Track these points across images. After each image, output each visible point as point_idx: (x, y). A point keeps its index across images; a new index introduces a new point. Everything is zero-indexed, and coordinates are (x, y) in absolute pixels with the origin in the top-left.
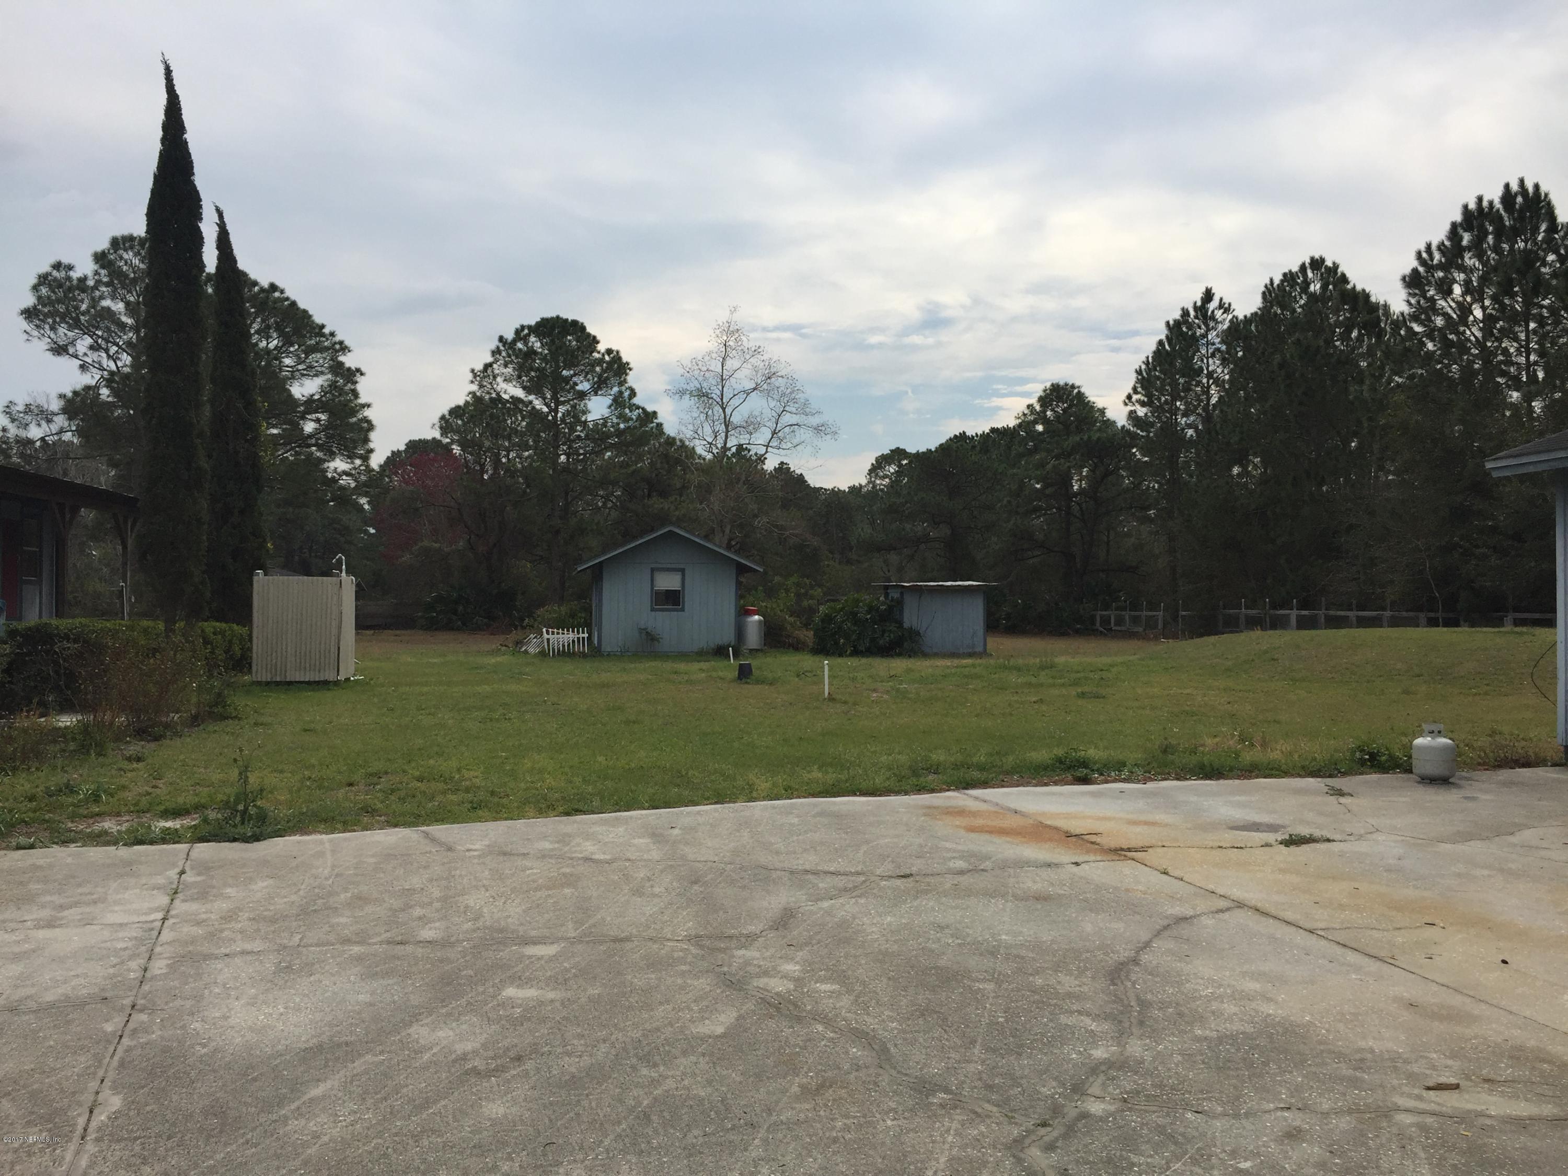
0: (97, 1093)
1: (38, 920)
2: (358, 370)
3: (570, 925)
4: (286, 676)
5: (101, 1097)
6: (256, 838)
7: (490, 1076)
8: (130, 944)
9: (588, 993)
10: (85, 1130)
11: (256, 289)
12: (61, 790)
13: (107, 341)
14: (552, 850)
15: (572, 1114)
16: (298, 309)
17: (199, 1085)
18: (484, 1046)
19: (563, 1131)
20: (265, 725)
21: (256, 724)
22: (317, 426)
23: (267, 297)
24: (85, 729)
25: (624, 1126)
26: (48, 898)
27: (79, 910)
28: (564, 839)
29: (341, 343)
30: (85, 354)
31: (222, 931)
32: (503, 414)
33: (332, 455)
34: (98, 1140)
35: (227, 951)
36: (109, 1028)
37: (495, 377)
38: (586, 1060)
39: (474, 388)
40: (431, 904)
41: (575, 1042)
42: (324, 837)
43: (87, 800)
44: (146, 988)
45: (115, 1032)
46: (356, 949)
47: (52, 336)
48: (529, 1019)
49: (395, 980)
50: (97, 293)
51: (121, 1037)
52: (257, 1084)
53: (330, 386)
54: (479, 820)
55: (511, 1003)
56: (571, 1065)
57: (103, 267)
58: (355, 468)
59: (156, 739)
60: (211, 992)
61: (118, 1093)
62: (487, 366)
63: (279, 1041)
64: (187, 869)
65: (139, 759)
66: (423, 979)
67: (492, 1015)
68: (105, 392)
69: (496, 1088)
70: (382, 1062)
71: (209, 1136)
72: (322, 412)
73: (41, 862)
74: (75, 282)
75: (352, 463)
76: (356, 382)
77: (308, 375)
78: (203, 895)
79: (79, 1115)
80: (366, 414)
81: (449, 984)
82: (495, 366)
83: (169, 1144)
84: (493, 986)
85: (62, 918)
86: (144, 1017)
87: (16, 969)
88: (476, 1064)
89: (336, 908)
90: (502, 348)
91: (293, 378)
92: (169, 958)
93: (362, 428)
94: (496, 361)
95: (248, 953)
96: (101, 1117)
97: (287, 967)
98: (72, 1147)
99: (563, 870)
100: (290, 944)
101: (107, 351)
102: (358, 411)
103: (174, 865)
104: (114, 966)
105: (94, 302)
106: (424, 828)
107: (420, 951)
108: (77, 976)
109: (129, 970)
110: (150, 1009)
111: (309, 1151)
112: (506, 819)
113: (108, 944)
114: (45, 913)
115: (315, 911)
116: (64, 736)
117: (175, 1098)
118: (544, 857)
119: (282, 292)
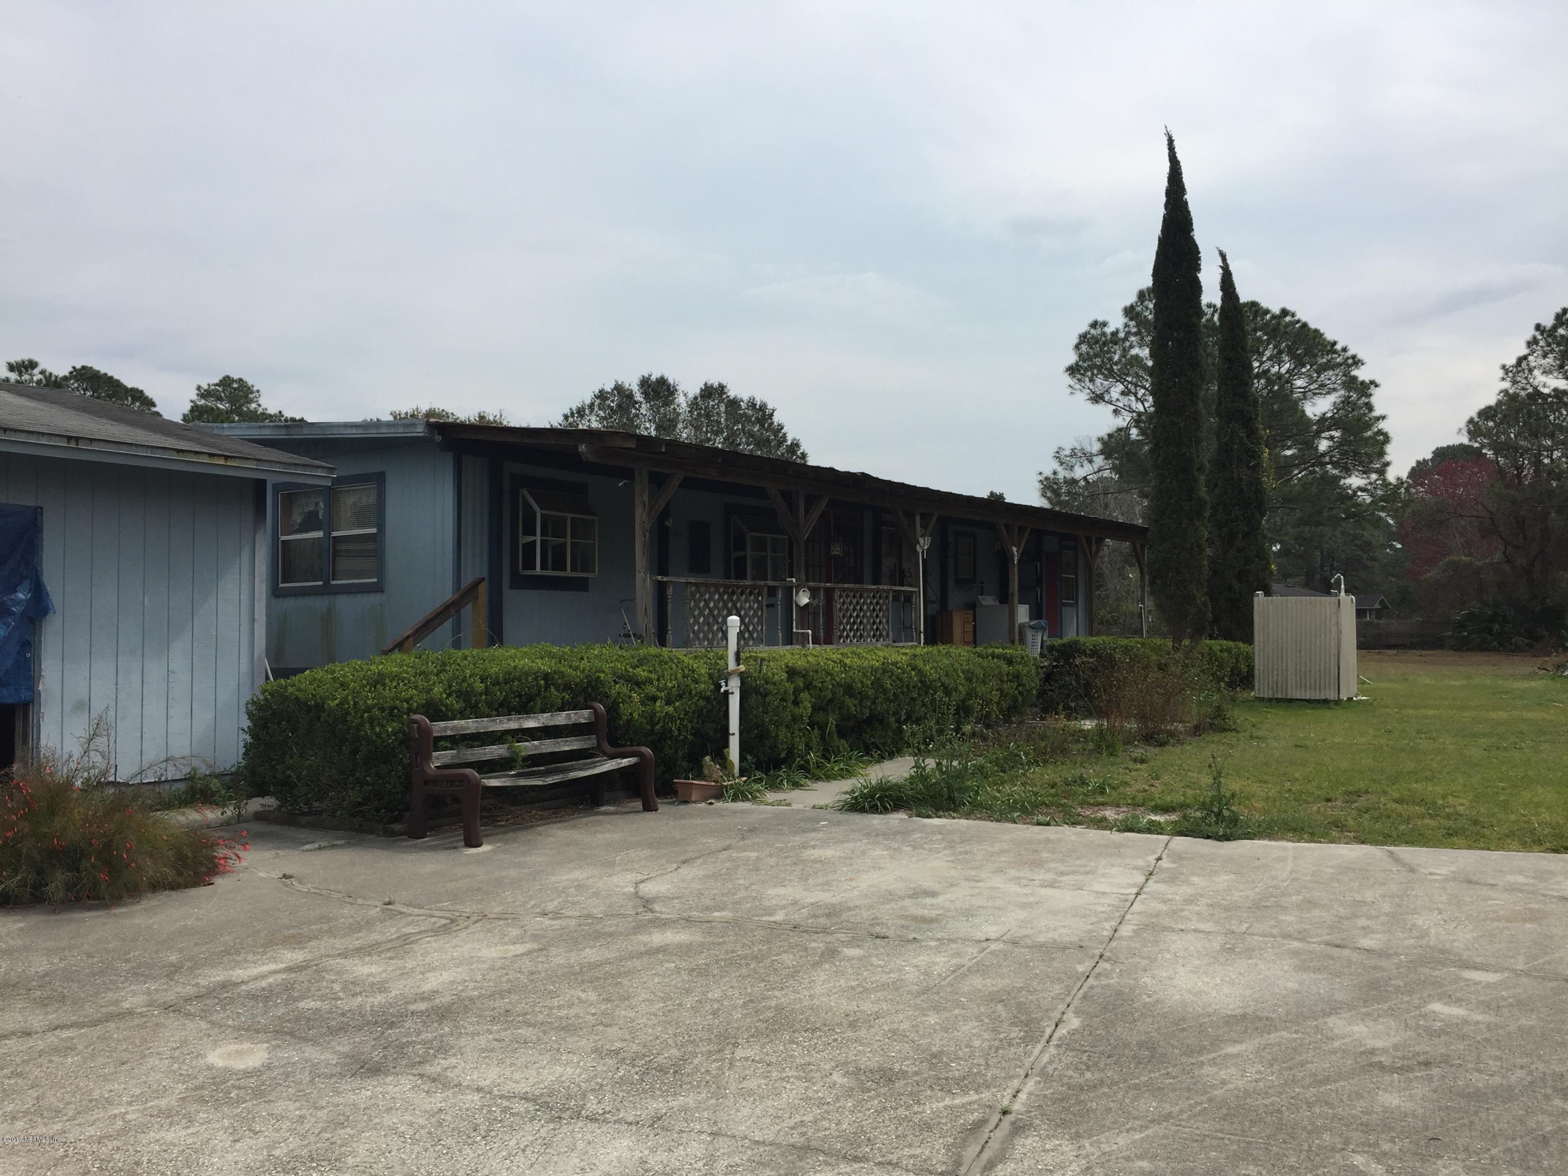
0: (1063, 1013)
1: (1044, 880)
2: (1372, 382)
3: (1521, 959)
4: (1287, 694)
5: (1065, 1017)
6: (1227, 838)
7: (1393, 1073)
8: (1107, 909)
9: (1519, 1023)
10: (1050, 1037)
11: (1268, 317)
12: (1076, 782)
13: (1136, 385)
14: (1523, 884)
15: (1466, 1121)
16: (1309, 329)
17: (1139, 1024)
18: (1396, 1047)
19: (1452, 1132)
20: (1260, 738)
21: (1252, 737)
22: (1331, 443)
23: (1279, 324)
24: (1100, 732)
25: (1517, 1143)
26: (1054, 865)
27: (1074, 877)
28: (1543, 876)
29: (1354, 357)
30: (1118, 400)
31: (1182, 910)
32: (1544, 410)
33: (1348, 472)
34: (1058, 1046)
35: (1183, 927)
36: (1080, 968)
37: (1531, 371)
38: (1497, 1080)
39: (1506, 385)
40: (1377, 917)
41: (1491, 1062)
42: (1290, 844)
43: (1094, 792)
44: (1114, 944)
45: (1083, 973)
46: (1295, 944)
47: (1091, 387)
48: (1448, 1034)
49: (1325, 976)
50: (1127, 344)
51: (1088, 977)
52: (1185, 1033)
53: (1343, 402)
54: (1453, 846)
55: (1434, 1016)
56: (1479, 1081)
57: (1131, 319)
58: (1371, 484)
59: (1162, 744)
60: (1163, 957)
61: (1078, 1017)
62: (1521, 360)
63: (1210, 1005)
64: (1164, 856)
65: (1143, 761)
66: (1352, 980)
67: (1412, 1023)
68: (1134, 432)
69: (1396, 1084)
70: (1295, 1040)
71: (1139, 1063)
72: (1336, 429)
73: (1052, 837)
74: (1109, 337)
75: (1368, 478)
76: (1371, 395)
77: (1321, 394)
78: (1173, 879)
79: (1048, 1026)
80: (1380, 427)
81: (1375, 989)
82: (1531, 358)
83: (1109, 1061)
84: (1420, 999)
85: (1061, 882)
86: (1107, 966)
87: (1022, 914)
88: (1382, 1059)
89: (1286, 907)
90: (1539, 337)
91: (1305, 398)
92: (1135, 925)
93: (1378, 441)
94: (1533, 352)
95: (1200, 932)
96: (1063, 1031)
97: (1230, 949)
98: (1039, 1047)
99: (1531, 906)
100: (1237, 931)
101: (1135, 394)
102: (1372, 425)
103: (1154, 852)
104: (1092, 924)
105: (1125, 351)
106: (1392, 848)
107: (1355, 956)
108: (1064, 927)
109: (1103, 929)
110: (1114, 961)
111: (1216, 1092)
112: (1482, 849)
113: (1092, 907)
114: (1050, 876)
115: (1266, 907)
116: (1085, 737)
117: (1119, 1029)
118: (1513, 890)
119: (1293, 315)
